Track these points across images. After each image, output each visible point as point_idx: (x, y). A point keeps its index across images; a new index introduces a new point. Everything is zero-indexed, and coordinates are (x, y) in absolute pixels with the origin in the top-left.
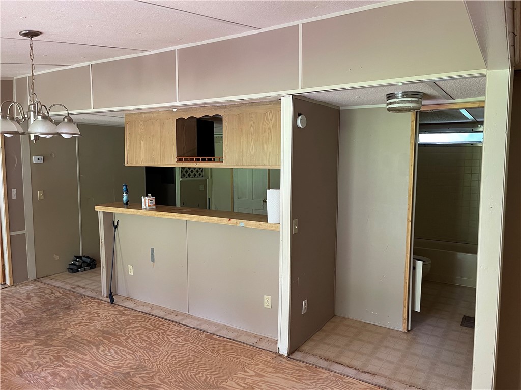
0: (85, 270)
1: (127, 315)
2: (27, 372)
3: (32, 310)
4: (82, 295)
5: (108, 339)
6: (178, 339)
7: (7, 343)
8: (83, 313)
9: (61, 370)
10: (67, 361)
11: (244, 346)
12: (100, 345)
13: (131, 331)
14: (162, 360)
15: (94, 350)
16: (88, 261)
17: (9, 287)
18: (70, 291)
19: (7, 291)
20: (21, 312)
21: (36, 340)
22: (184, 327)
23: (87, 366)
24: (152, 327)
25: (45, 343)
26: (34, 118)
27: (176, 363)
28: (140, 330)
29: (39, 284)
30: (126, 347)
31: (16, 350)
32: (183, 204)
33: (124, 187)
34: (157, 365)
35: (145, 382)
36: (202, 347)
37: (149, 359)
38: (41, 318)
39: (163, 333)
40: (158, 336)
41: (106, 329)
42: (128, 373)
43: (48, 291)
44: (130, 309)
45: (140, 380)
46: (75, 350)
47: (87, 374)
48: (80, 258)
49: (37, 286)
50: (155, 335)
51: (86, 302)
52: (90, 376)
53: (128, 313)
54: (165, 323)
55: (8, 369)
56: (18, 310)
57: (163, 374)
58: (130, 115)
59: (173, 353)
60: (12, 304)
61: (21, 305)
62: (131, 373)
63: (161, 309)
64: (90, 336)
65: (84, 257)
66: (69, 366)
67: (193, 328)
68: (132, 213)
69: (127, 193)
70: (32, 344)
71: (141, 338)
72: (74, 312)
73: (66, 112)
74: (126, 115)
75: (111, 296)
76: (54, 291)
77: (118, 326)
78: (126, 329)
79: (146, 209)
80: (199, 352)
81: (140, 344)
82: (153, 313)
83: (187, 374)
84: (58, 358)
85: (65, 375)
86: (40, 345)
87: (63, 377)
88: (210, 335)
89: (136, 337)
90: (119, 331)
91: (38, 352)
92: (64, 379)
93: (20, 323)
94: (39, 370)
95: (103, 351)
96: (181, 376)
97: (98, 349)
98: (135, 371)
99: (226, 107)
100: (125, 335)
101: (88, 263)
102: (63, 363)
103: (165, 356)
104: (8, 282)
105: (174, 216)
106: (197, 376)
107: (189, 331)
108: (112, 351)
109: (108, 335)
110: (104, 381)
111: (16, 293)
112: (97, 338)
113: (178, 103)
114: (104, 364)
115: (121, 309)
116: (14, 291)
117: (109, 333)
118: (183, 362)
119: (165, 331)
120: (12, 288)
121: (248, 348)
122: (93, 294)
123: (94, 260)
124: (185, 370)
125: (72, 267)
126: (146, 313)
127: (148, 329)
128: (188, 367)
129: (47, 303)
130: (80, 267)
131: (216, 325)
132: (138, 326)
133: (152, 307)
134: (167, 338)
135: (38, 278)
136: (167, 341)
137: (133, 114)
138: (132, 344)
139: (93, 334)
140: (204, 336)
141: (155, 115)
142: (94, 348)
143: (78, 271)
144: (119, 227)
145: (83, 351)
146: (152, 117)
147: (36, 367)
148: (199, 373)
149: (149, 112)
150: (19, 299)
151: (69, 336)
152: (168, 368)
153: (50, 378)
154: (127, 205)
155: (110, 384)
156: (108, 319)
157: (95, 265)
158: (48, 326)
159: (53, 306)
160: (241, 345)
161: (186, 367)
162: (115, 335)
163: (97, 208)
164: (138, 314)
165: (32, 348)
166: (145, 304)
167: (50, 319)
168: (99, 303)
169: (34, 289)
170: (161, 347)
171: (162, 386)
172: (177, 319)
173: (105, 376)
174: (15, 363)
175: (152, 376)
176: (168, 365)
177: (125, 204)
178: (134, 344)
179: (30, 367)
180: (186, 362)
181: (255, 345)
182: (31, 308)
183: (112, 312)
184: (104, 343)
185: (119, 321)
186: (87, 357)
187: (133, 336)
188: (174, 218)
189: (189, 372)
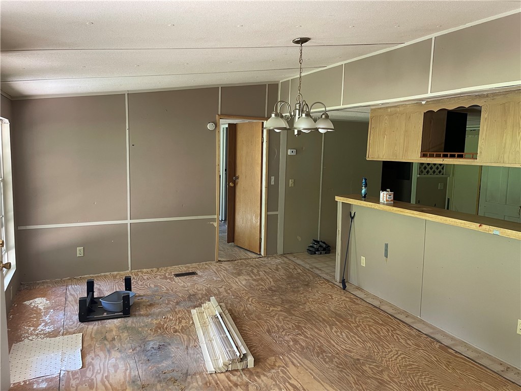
0: (321, 254)
1: (358, 304)
2: (275, 332)
3: (280, 280)
4: (318, 276)
5: (341, 322)
6: (409, 342)
7: (261, 304)
8: (319, 292)
9: (301, 339)
10: (305, 332)
11: (485, 370)
12: (333, 325)
13: (361, 321)
14: (391, 358)
15: (328, 328)
16: (324, 246)
17: (263, 257)
18: (308, 270)
19: (262, 260)
20: (271, 280)
21: (282, 306)
22: (415, 330)
23: (322, 342)
24: (381, 322)
25: (288, 311)
26: (299, 115)
27: (406, 366)
28: (369, 321)
29: (285, 259)
30: (356, 334)
31: (267, 311)
32: (418, 202)
33: (364, 181)
34: (386, 361)
35: (374, 374)
36: (435, 357)
37: (378, 352)
38: (286, 289)
39: (392, 331)
40: (387, 332)
41: (339, 312)
42: (358, 360)
43: (292, 267)
44: (361, 298)
45: (370, 370)
46: (312, 324)
47: (322, 349)
48: (318, 242)
49: (283, 260)
50: (384, 331)
51: (322, 283)
52: (324, 352)
53: (359, 302)
54: (394, 321)
55: (261, 326)
56: (269, 277)
57: (392, 372)
58: (375, 110)
59: (403, 354)
60: (265, 272)
61: (271, 274)
62: (361, 361)
63: (391, 306)
64: (325, 315)
65: (321, 241)
66: (307, 337)
67: (426, 335)
68: (370, 206)
69: (365, 187)
70: (278, 309)
71: (370, 329)
72: (311, 290)
73: (324, 109)
74: (372, 110)
75: (343, 282)
76: (296, 268)
77: (349, 312)
78: (356, 317)
79: (384, 204)
80: (432, 362)
81: (369, 335)
82: (383, 308)
83: (418, 381)
84: (298, 327)
85: (304, 344)
86: (285, 312)
87: (302, 346)
88: (445, 348)
89: (366, 327)
90: (349, 317)
91: (283, 318)
92: (303, 348)
93: (270, 289)
94: (283, 333)
95: (336, 332)
96: (412, 380)
97: (331, 329)
98: (365, 360)
99: (487, 96)
100: (356, 322)
101: (324, 248)
102: (302, 333)
103: (394, 355)
104: (262, 253)
105: (413, 214)
106: (429, 387)
107: (420, 337)
108: (344, 334)
109: (340, 319)
110: (336, 360)
111: (268, 263)
112: (330, 318)
113: (429, 95)
114: (336, 343)
115: (352, 297)
116: (267, 261)
117: (341, 317)
118: (413, 366)
119: (395, 330)
120: (265, 259)
121: (491, 375)
122: (328, 277)
123: (329, 246)
124: (416, 376)
125: (311, 249)
126: (375, 307)
127: (378, 323)
128: (419, 374)
129: (290, 276)
130: (318, 250)
131: (453, 339)
132: (368, 318)
133: (381, 301)
134: (397, 337)
135: (285, 254)
136: (397, 340)
137: (378, 108)
138: (362, 333)
139: (327, 314)
140: (437, 346)
141: (401, 109)
142: (328, 326)
143: (315, 253)
144: (355, 218)
145: (319, 327)
146: (398, 111)
147: (281, 331)
148: (431, 384)
149: (396, 106)
150: (270, 269)
151: (307, 310)
152: (398, 368)
153: (291, 343)
154: (365, 198)
155: (342, 364)
156: (340, 303)
157: (330, 250)
158: (291, 297)
159: (295, 280)
160: (482, 369)
161: (417, 373)
162: (347, 320)
163: (337, 198)
164: (367, 305)
165: (279, 313)
166: (375, 298)
167: (293, 291)
168: (333, 287)
169: (281, 263)
170: (390, 344)
171: (392, 384)
172: (408, 320)
173: (337, 356)
174: (266, 322)
175: (382, 371)
176: (398, 365)
177: (363, 197)
178: (364, 333)
179: (276, 329)
180: (417, 368)
181: (499, 373)
182: (279, 278)
183: (344, 298)
184: (336, 324)
185: (350, 307)
186: (322, 333)
187: (363, 326)
188: (413, 215)
189: (420, 380)
